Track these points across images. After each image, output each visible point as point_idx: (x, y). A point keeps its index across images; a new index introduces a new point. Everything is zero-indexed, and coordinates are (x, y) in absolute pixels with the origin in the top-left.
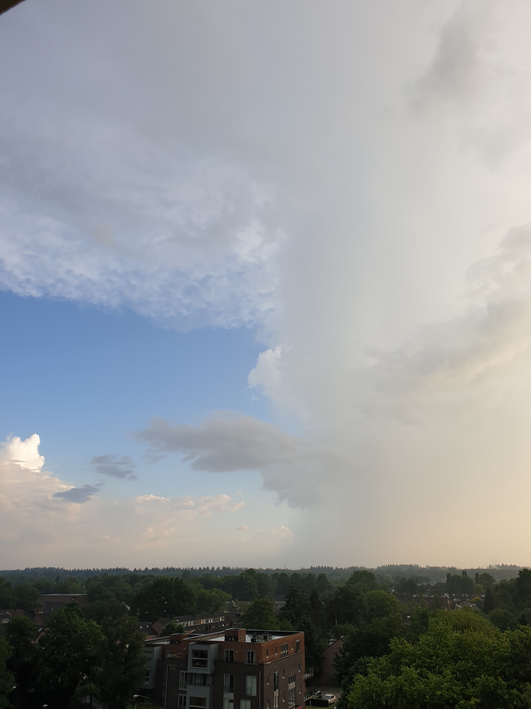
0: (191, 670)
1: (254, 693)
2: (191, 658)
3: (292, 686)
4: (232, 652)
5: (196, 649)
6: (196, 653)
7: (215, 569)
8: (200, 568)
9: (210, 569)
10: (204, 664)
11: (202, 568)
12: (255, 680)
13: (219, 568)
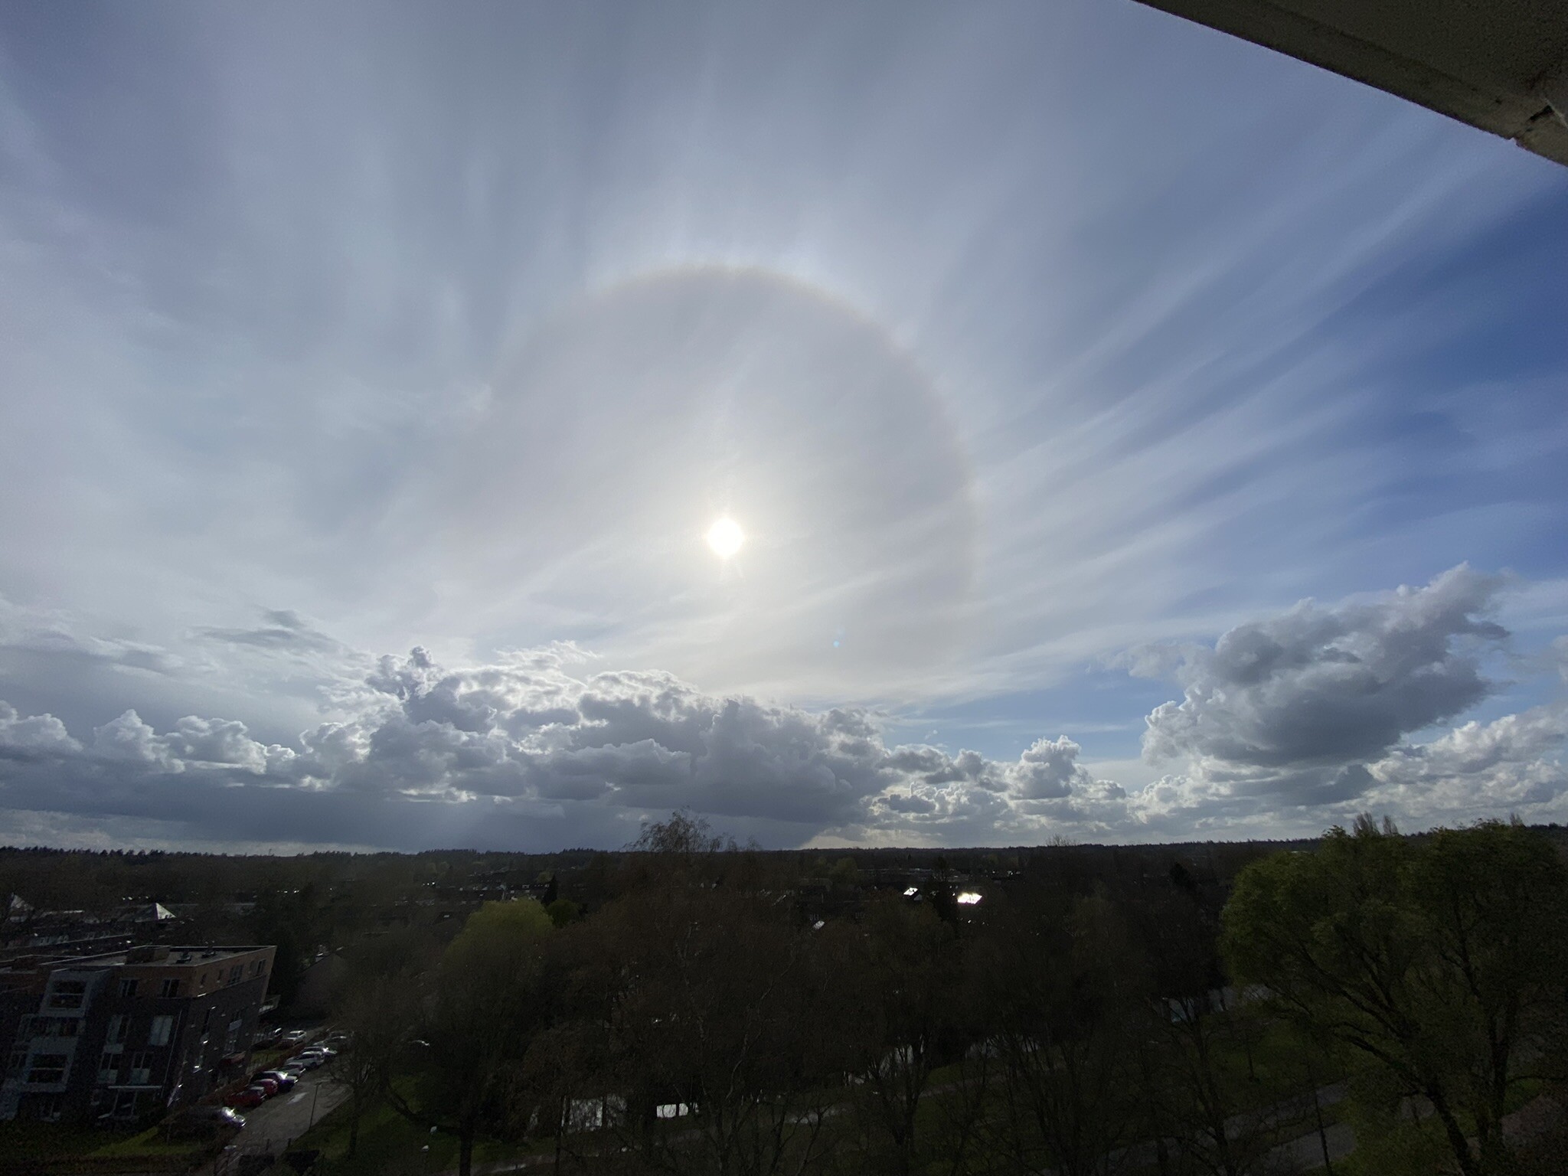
0: (45, 1011)
1: (165, 1040)
2: (49, 993)
3: (236, 1025)
4: (134, 983)
5: (64, 980)
6: (61, 986)
7: (136, 853)
8: (105, 852)
9: (125, 853)
10: (77, 1002)
11: (109, 852)
12: (169, 1020)
13: (144, 852)
